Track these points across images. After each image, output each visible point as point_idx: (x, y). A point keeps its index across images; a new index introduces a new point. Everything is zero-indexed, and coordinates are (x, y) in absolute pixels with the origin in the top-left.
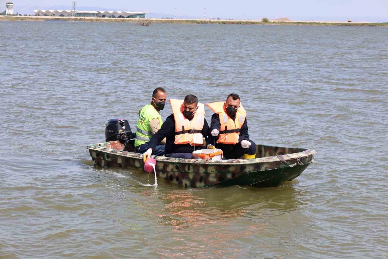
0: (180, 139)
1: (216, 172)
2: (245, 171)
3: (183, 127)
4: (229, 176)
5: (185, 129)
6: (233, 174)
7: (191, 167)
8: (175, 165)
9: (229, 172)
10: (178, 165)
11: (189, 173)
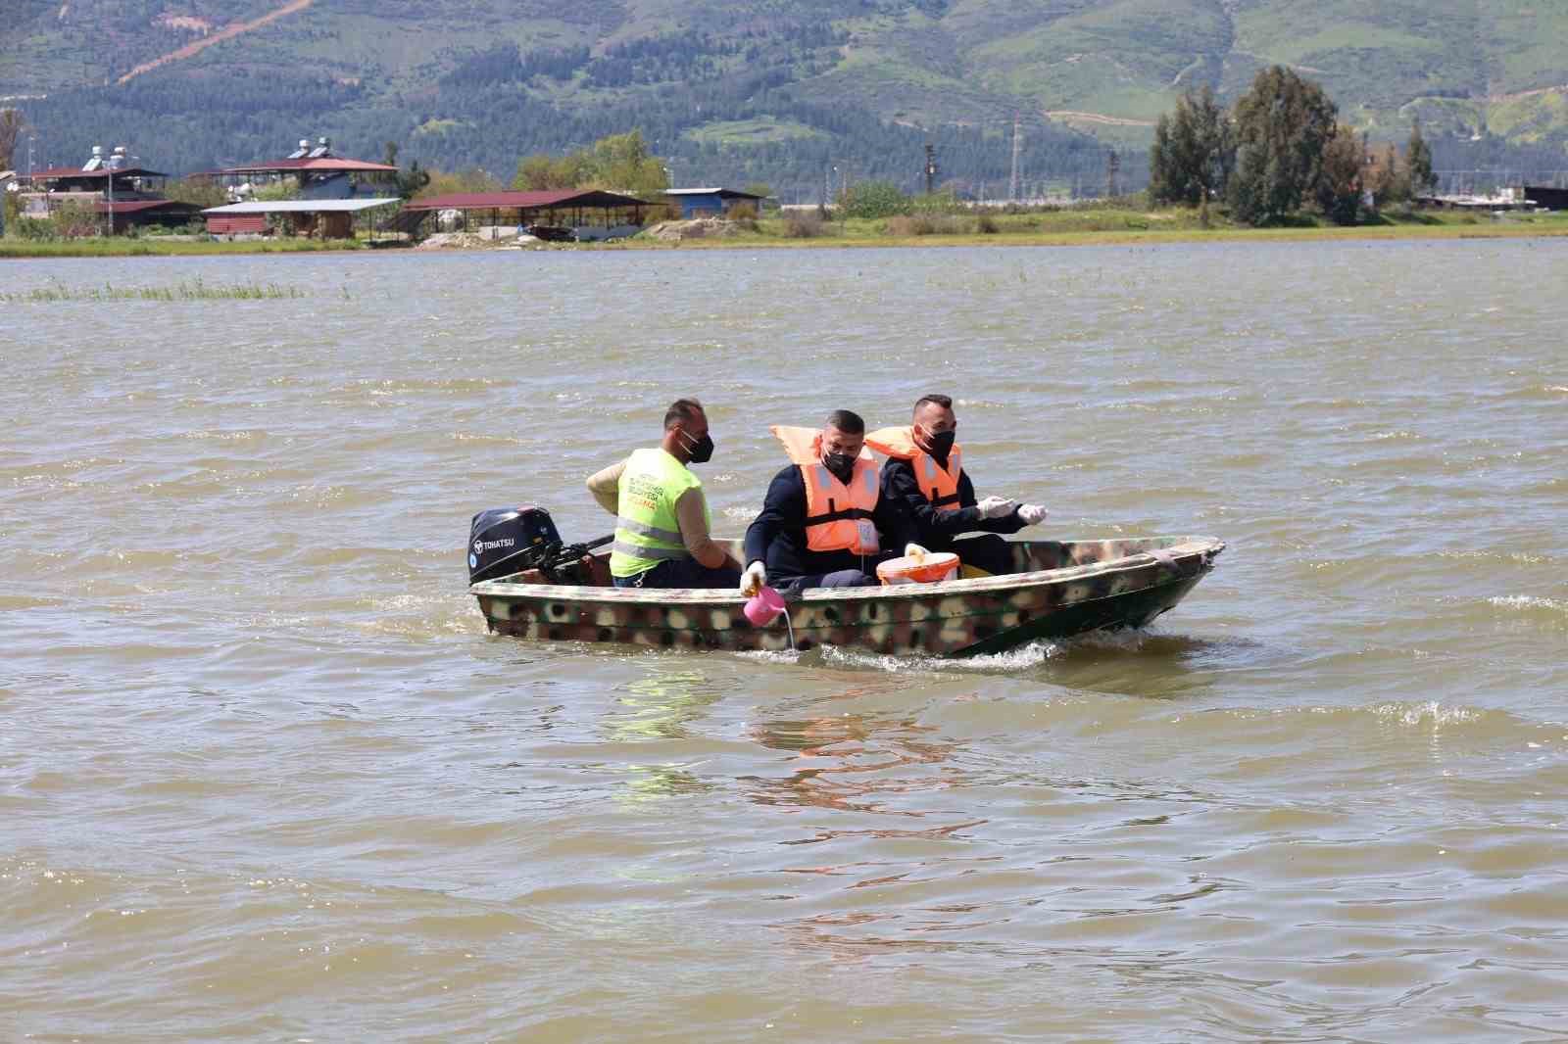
0: (821, 538)
1: (969, 613)
2: (1066, 601)
3: (831, 501)
4: (1010, 620)
5: (837, 509)
6: (1023, 614)
7: (881, 609)
8: (822, 609)
9: (1012, 609)
10: (834, 607)
11: (874, 625)
